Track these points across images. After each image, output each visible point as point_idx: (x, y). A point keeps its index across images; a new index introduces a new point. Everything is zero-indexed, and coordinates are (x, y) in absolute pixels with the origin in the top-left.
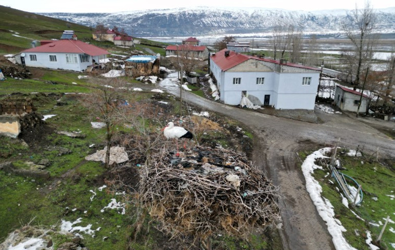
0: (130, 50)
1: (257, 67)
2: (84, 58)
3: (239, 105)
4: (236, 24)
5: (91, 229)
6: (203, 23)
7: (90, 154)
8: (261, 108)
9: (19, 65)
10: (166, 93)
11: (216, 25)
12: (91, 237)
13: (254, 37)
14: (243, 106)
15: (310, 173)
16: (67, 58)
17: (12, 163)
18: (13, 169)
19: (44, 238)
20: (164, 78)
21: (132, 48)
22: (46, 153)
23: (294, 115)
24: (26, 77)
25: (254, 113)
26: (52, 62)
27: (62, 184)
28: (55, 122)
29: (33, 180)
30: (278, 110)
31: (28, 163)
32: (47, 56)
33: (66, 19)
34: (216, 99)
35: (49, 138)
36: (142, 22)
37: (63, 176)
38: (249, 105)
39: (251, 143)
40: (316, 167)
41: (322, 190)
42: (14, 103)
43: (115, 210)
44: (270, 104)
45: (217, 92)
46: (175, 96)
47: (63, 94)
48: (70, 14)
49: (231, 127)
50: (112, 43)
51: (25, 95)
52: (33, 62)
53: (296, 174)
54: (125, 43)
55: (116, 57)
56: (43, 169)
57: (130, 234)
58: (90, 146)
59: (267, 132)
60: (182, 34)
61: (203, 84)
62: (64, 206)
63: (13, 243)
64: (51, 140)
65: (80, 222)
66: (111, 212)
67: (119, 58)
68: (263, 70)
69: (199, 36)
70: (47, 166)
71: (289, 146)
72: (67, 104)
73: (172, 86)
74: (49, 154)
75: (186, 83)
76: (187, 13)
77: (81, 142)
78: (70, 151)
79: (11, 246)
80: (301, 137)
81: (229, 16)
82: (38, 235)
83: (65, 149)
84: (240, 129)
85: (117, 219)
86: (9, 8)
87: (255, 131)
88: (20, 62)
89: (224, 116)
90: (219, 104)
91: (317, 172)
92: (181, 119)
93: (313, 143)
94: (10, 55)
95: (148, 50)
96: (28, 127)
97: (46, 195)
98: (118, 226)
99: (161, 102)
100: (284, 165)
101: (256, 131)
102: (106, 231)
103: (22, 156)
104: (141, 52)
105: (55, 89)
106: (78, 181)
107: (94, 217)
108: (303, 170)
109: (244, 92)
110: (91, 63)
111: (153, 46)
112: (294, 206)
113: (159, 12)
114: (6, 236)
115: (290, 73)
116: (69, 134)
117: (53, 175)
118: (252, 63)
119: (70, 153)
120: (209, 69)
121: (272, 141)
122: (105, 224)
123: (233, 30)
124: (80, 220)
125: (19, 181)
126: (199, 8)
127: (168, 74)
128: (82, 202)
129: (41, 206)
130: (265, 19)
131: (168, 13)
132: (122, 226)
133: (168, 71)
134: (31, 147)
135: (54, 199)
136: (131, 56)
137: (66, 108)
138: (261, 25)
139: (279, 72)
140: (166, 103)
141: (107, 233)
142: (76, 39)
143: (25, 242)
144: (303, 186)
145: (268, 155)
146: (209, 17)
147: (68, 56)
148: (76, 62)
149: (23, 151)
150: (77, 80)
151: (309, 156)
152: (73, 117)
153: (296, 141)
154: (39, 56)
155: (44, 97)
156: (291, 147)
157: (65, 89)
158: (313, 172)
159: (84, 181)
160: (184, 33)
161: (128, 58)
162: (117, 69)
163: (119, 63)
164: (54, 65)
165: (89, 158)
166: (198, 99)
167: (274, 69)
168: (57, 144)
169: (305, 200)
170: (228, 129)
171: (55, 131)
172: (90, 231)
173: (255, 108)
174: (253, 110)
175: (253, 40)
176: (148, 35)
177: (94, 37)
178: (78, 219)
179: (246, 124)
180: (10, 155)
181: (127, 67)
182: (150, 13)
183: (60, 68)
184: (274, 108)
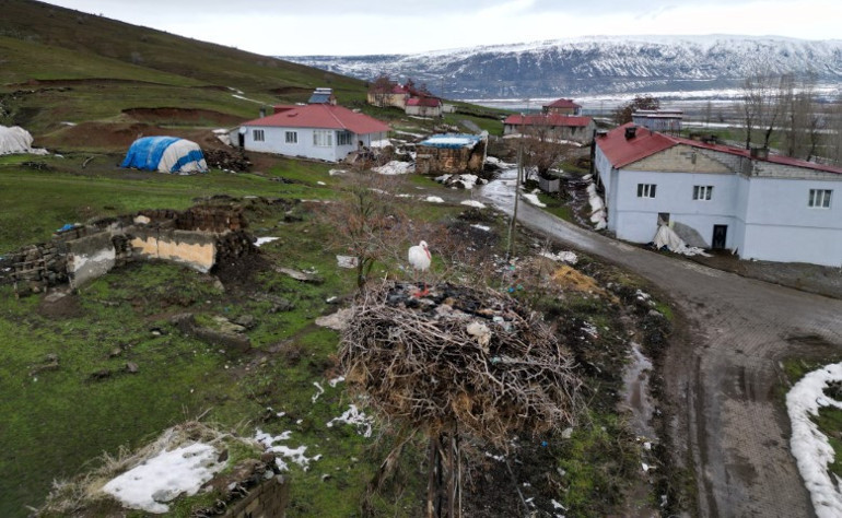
0: (433, 123)
1: (694, 162)
2: (344, 137)
3: (651, 244)
4: (670, 71)
5: (305, 455)
6: (595, 69)
7: (326, 314)
8: (703, 254)
9: (235, 148)
10: (490, 208)
11: (624, 73)
12: (301, 469)
13: (715, 98)
14: (659, 246)
15: (809, 413)
16: (315, 136)
17: (192, 316)
18: (192, 327)
19: (216, 445)
20: (490, 178)
21: (439, 119)
22: (251, 303)
23: (787, 276)
24: (242, 168)
25: (684, 263)
26: (289, 144)
27: (269, 366)
28: (275, 250)
29: (222, 351)
30: (745, 262)
31: (219, 319)
32: (281, 133)
33: (327, 66)
34: (599, 227)
35: (260, 277)
36: (466, 70)
37: (272, 349)
38: (674, 245)
39: (665, 330)
40: (827, 401)
41: (836, 457)
42: (213, 212)
43: (354, 427)
44: (728, 245)
45: (602, 213)
46: (507, 216)
47: (298, 201)
48: (336, 59)
49: (625, 289)
50: (401, 111)
51: (235, 200)
52: (258, 143)
53: (769, 410)
54: (424, 111)
55: (404, 137)
56: (240, 332)
57: (372, 476)
58: (328, 300)
59: (711, 308)
60: (548, 92)
61: (573, 193)
62: (264, 405)
63: (168, 447)
64: (263, 282)
65: (287, 438)
66: (345, 429)
67: (409, 139)
68: (710, 169)
69: (584, 96)
70: (249, 329)
71: (763, 345)
72: (301, 220)
73: (504, 196)
74: (255, 308)
75: (536, 190)
76: (560, 50)
77: (314, 291)
78: (292, 305)
79: (164, 451)
80: (797, 329)
81: (655, 53)
82: (208, 439)
83: (284, 301)
84: (645, 295)
85: (353, 444)
86: (235, 49)
87: (681, 303)
88: (236, 142)
89: (613, 263)
90: (605, 238)
91: (829, 414)
92: (512, 262)
93: (827, 345)
94: (223, 131)
95: (469, 123)
96: (228, 256)
97: (238, 379)
98: (354, 459)
99: (477, 226)
100: (743, 387)
101: (684, 304)
102: (330, 463)
103: (212, 305)
104: (455, 128)
105: (285, 192)
106: (295, 362)
107: (312, 434)
108: (789, 404)
109: (664, 217)
110: (355, 147)
111: (480, 116)
112: (750, 484)
113: (503, 50)
114: (160, 433)
115: (778, 178)
116: (295, 275)
117: (256, 345)
118: (682, 154)
119: (290, 309)
120: (593, 164)
121: (721, 331)
122: (331, 450)
123: (664, 82)
124: (289, 434)
125: (199, 348)
126: (587, 40)
127: (501, 170)
128: (297, 402)
129: (227, 398)
130: (741, 60)
131: (519, 50)
132: (360, 460)
133: (503, 165)
134: (228, 292)
135: (250, 389)
136: (431, 135)
137: (298, 227)
138: (731, 72)
139: (749, 175)
140: (486, 229)
141: (331, 467)
142: (335, 102)
143: (185, 447)
144: (782, 442)
145: (705, 360)
146: (609, 57)
147: (317, 133)
148: (330, 144)
149: (215, 297)
150: (327, 177)
151: (812, 373)
152: (307, 243)
153: (782, 337)
154: (269, 133)
155: (264, 206)
156: (768, 347)
157: (304, 193)
158: (815, 413)
159: (305, 362)
160: (551, 91)
161: (425, 138)
162: (402, 159)
163: (407, 148)
164: (290, 150)
165: (321, 322)
166: (558, 226)
167: (737, 167)
168: (271, 290)
169: (783, 474)
170: (617, 294)
171: (273, 267)
172: (302, 458)
173: (688, 252)
174: (683, 256)
175: (709, 104)
176: (476, 96)
177: (370, 99)
178: (285, 433)
179: (662, 285)
180: (192, 302)
181: (420, 155)
182: (484, 52)
183: (301, 155)
184: (736, 256)
